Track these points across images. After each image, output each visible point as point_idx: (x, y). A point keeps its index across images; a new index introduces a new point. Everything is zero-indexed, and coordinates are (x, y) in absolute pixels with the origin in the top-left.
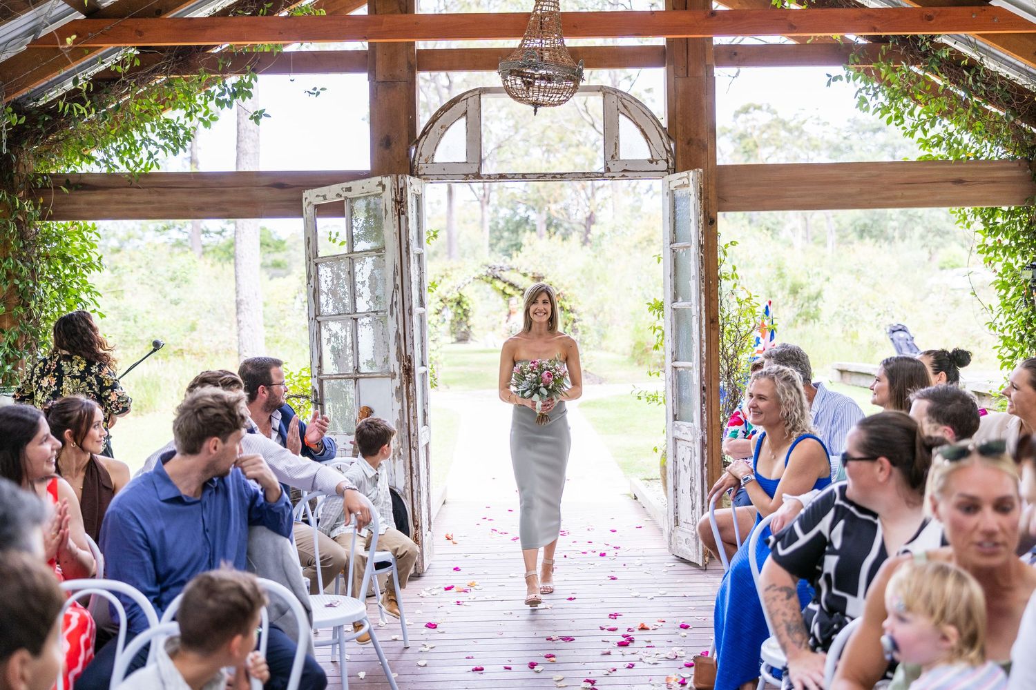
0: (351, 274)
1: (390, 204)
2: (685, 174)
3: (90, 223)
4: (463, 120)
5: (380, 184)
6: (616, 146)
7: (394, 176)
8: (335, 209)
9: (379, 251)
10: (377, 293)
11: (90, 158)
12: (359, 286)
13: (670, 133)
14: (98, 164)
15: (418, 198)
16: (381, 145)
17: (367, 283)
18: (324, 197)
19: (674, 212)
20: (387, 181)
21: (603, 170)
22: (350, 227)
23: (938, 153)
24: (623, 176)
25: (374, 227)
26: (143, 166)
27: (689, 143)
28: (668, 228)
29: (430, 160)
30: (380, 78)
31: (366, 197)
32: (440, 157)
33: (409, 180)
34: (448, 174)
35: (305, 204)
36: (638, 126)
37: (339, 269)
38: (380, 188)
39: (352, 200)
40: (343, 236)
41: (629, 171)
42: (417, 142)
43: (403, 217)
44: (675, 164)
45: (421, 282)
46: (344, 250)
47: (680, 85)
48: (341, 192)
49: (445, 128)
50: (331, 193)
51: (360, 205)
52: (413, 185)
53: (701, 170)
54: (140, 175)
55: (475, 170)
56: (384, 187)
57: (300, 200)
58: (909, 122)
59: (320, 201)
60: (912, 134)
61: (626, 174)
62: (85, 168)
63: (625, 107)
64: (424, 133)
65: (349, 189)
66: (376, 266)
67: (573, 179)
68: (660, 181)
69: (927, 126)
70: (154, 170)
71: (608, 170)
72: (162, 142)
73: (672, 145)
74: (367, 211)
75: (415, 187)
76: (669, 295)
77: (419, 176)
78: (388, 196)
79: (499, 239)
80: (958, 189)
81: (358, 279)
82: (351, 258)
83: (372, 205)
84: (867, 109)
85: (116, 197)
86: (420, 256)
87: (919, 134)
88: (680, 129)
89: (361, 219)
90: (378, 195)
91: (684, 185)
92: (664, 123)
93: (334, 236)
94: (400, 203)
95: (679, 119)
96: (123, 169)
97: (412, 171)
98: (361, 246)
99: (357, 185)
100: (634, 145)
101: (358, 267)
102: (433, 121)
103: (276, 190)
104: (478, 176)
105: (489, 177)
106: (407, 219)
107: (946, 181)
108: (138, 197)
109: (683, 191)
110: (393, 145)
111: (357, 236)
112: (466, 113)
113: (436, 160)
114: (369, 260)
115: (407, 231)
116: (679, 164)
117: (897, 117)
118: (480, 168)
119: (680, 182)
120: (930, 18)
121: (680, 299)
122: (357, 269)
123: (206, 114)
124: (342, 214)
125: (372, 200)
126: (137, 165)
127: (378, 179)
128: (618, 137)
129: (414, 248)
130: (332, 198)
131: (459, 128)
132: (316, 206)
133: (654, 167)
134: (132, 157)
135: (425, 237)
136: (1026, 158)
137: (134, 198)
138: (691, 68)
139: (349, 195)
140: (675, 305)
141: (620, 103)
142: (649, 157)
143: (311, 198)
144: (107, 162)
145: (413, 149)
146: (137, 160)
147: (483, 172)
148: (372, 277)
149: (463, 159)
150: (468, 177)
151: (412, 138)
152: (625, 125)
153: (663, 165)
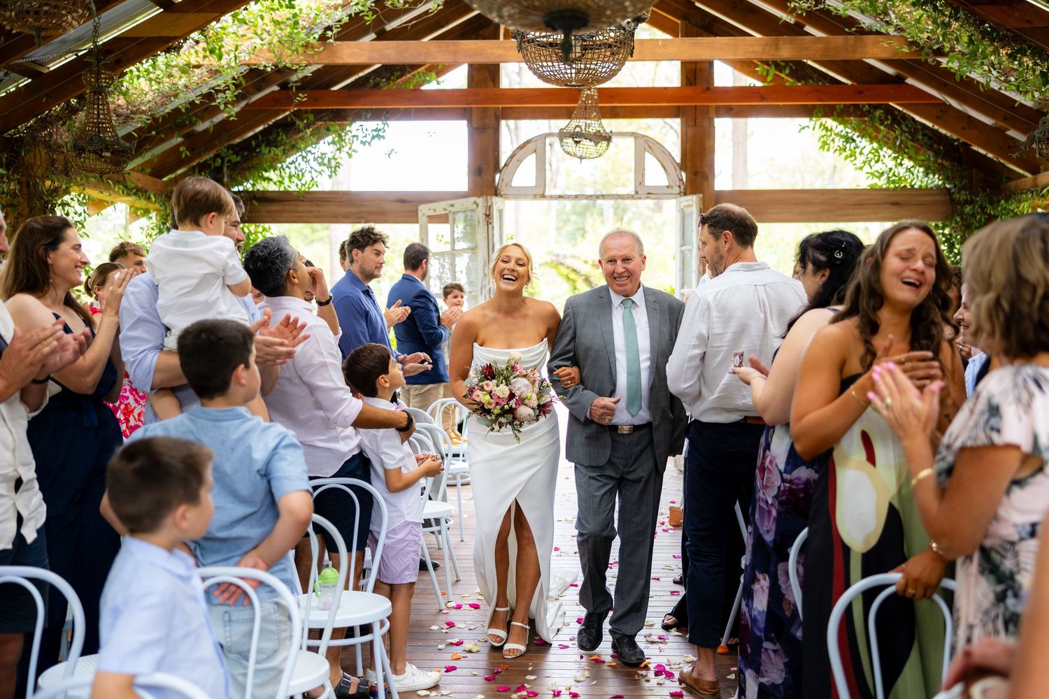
0: (453, 265)
1: (482, 217)
2: (689, 197)
3: (266, 225)
4: (533, 156)
5: (475, 203)
6: (643, 175)
7: (485, 197)
8: (442, 219)
9: (473, 249)
10: (472, 278)
11: (269, 179)
12: (458, 274)
13: (683, 166)
14: (275, 183)
15: (501, 212)
16: (475, 173)
17: (465, 272)
18: (435, 210)
19: (683, 224)
20: (480, 201)
21: (633, 193)
22: (453, 232)
23: (882, 183)
24: (648, 197)
25: (470, 234)
26: (307, 186)
27: (696, 174)
28: (679, 235)
29: (508, 184)
30: (475, 125)
31: (464, 211)
32: (516, 182)
33: (495, 199)
34: (521, 194)
35: (420, 214)
36: (659, 161)
37: (444, 261)
38: (475, 206)
39: (455, 213)
40: (448, 238)
41: (651, 194)
42: (500, 171)
43: (490, 226)
44: (685, 189)
46: (448, 248)
47: (690, 134)
48: (446, 207)
49: (520, 161)
50: (439, 208)
51: (460, 216)
52: (497, 202)
53: (701, 195)
54: (305, 192)
55: (541, 192)
56: (477, 205)
57: (416, 211)
58: (860, 159)
59: (432, 213)
60: (861, 168)
61: (650, 196)
62: (262, 186)
63: (650, 147)
64: (505, 165)
65: (452, 205)
66: (471, 259)
67: (612, 199)
68: (674, 200)
69: (873, 163)
70: (314, 189)
71: (637, 193)
72: (319, 168)
73: (684, 175)
74: (465, 221)
75: (499, 204)
76: (679, 283)
77: (501, 196)
78: (481, 212)
80: (895, 209)
81: (458, 269)
82: (453, 254)
83: (469, 217)
84: (828, 150)
85: (287, 208)
87: (867, 168)
88: (689, 164)
89: (460, 228)
90: (473, 210)
91: (689, 206)
92: (678, 160)
93: (440, 238)
94: (488, 216)
95: (688, 156)
96: (293, 188)
97: (496, 192)
98: (460, 245)
99: (459, 204)
100: (656, 175)
101: (458, 260)
102: (512, 157)
103: (400, 204)
104: (543, 196)
105: (551, 197)
106: (493, 228)
107: (886, 203)
108: (304, 207)
109: (690, 208)
110: (483, 174)
111: (458, 238)
112: (535, 151)
113: (514, 184)
114: (466, 256)
115: (493, 235)
116: (688, 190)
117: (851, 156)
118: (544, 191)
119: (686, 204)
120: (861, 92)
121: (686, 287)
122: (456, 262)
123: (350, 148)
124: (446, 221)
125: (469, 214)
126: (303, 185)
127: (473, 199)
128: (644, 169)
130: (440, 212)
131: (531, 159)
132: (428, 216)
133: (670, 191)
134: (300, 180)
136: (949, 190)
137: (300, 209)
138: (698, 120)
139: (453, 209)
140: (683, 291)
141: (646, 145)
142: (667, 184)
143: (424, 210)
144: (281, 182)
145: (497, 176)
146: (303, 182)
147: (547, 193)
148: (468, 268)
149: (533, 184)
150: (535, 197)
151: (497, 169)
152: (649, 160)
153: (676, 190)
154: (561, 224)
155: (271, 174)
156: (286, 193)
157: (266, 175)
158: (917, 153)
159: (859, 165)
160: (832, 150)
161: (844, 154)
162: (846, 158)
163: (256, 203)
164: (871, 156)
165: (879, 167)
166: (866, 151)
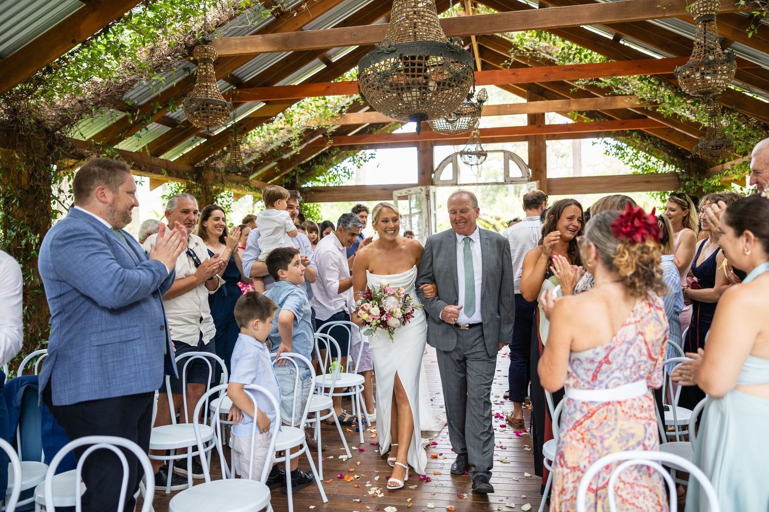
0: (410, 221)
1: (424, 196)
2: (533, 182)
3: (318, 203)
4: (451, 164)
5: (421, 189)
6: (508, 172)
7: (426, 186)
8: (405, 198)
9: (420, 213)
10: (420, 227)
11: (319, 181)
13: (529, 166)
15: (434, 193)
16: (421, 174)
18: (401, 193)
20: (423, 188)
21: (503, 181)
22: (410, 204)
23: (640, 171)
24: (511, 183)
25: (419, 206)
26: (338, 183)
27: (536, 170)
29: (438, 179)
30: (421, 150)
31: (416, 194)
32: (442, 178)
33: (431, 187)
34: (445, 183)
35: (394, 196)
36: (517, 164)
37: (406, 219)
38: (421, 191)
39: (411, 195)
40: (408, 207)
41: (513, 181)
42: (434, 172)
44: (531, 178)
45: (435, 224)
46: (408, 213)
47: (533, 149)
48: (407, 192)
49: (444, 167)
50: (403, 192)
51: (414, 196)
52: (432, 189)
53: (540, 181)
54: (337, 187)
55: (455, 182)
57: (392, 194)
58: (627, 159)
59: (400, 195)
62: (316, 184)
63: (512, 157)
64: (437, 169)
65: (410, 191)
66: (420, 218)
67: (493, 185)
68: (526, 184)
69: (634, 161)
70: (341, 185)
71: (505, 181)
72: (343, 174)
73: (530, 171)
74: (416, 198)
77: (435, 185)
78: (424, 193)
79: (488, 195)
80: (647, 185)
81: (413, 223)
82: (411, 215)
83: (418, 197)
85: (329, 194)
86: (435, 215)
87: (631, 163)
88: (533, 165)
89: (414, 202)
90: (420, 193)
91: (533, 187)
92: (527, 163)
93: (404, 207)
94: (428, 196)
95: (532, 161)
96: (331, 185)
97: (432, 183)
98: (414, 211)
99: (413, 190)
100: (515, 171)
101: (413, 219)
102: (440, 165)
103: (383, 191)
104: (456, 185)
105: (460, 185)
106: (430, 201)
107: (642, 182)
108: (336, 194)
110: (425, 174)
111: (413, 207)
112: (452, 161)
114: (417, 216)
115: (430, 206)
116: (533, 179)
117: (622, 157)
119: (531, 186)
120: (623, 124)
123: (359, 164)
124: (407, 199)
125: (418, 195)
127: (419, 187)
128: (509, 169)
129: (433, 212)
130: (404, 194)
131: (450, 166)
132: (398, 197)
133: (523, 179)
134: (334, 181)
135: (437, 207)
136: (677, 173)
137: (335, 195)
138: (537, 142)
139: (410, 193)
141: (510, 156)
142: (521, 176)
143: (396, 193)
144: (325, 182)
145: (433, 175)
146: (336, 181)
147: (458, 183)
148: (418, 223)
149: (451, 178)
150: (452, 185)
151: (432, 172)
152: (512, 164)
153: (526, 179)
154: (485, 196)
155: (321, 178)
156: (328, 187)
157: (317, 178)
158: (659, 154)
159: (626, 162)
160: (611, 155)
161: (618, 156)
162: (619, 159)
163: (313, 193)
164: (633, 157)
165: (638, 163)
166: (630, 154)
